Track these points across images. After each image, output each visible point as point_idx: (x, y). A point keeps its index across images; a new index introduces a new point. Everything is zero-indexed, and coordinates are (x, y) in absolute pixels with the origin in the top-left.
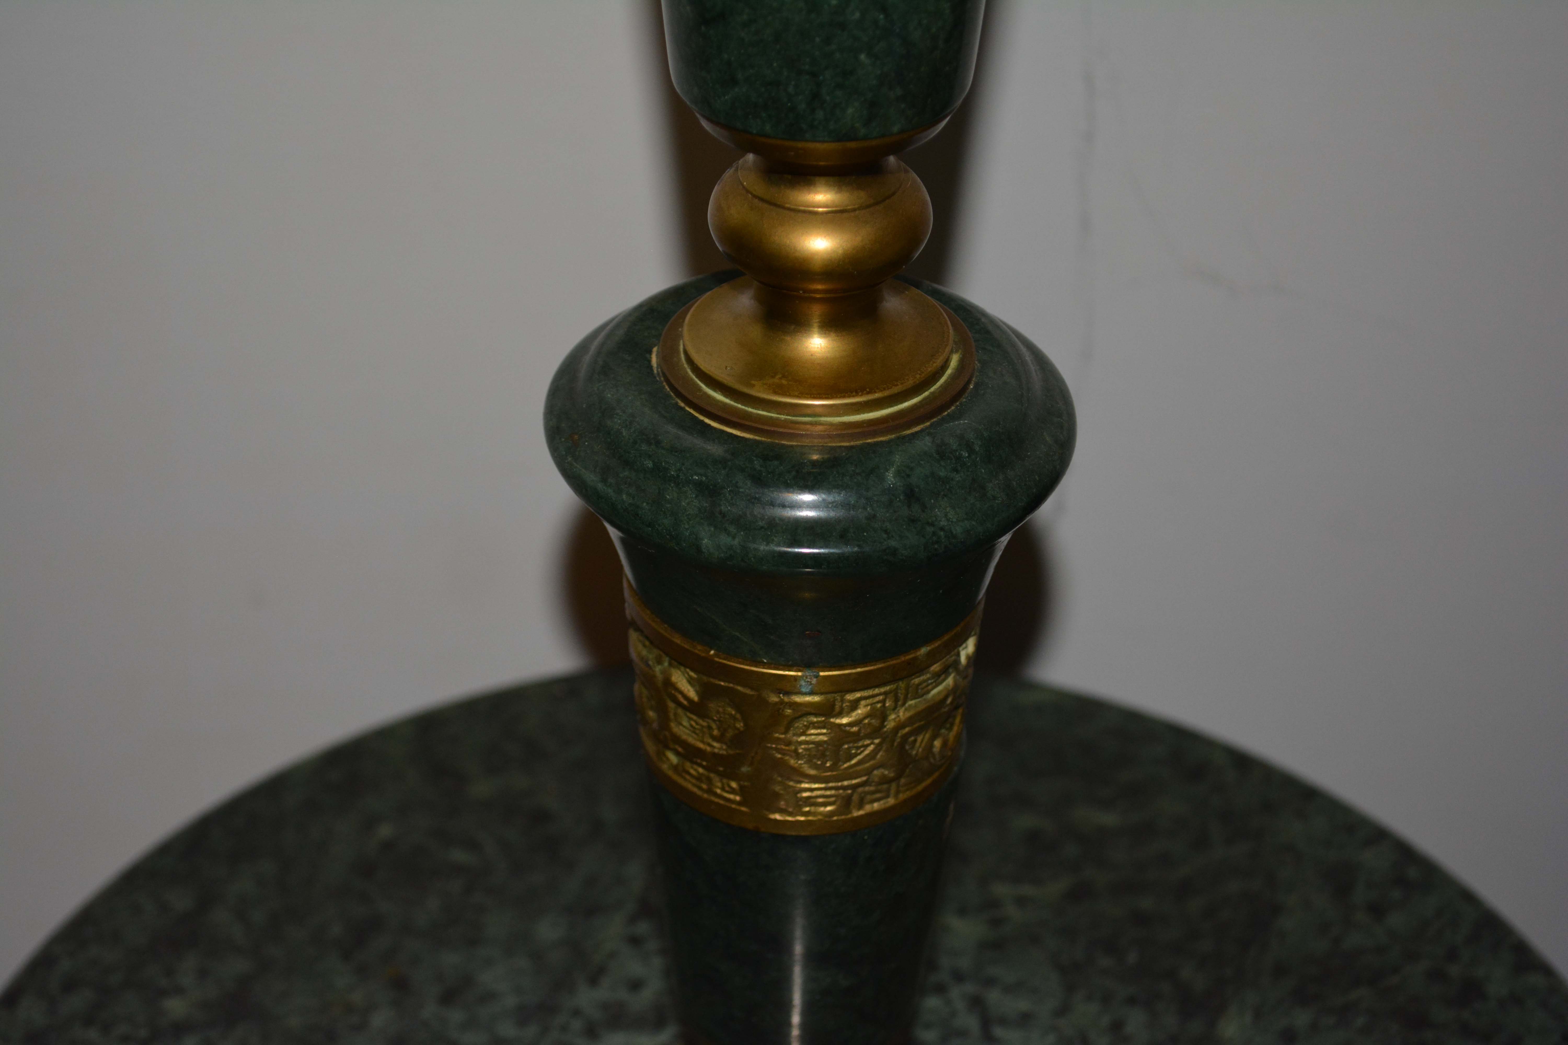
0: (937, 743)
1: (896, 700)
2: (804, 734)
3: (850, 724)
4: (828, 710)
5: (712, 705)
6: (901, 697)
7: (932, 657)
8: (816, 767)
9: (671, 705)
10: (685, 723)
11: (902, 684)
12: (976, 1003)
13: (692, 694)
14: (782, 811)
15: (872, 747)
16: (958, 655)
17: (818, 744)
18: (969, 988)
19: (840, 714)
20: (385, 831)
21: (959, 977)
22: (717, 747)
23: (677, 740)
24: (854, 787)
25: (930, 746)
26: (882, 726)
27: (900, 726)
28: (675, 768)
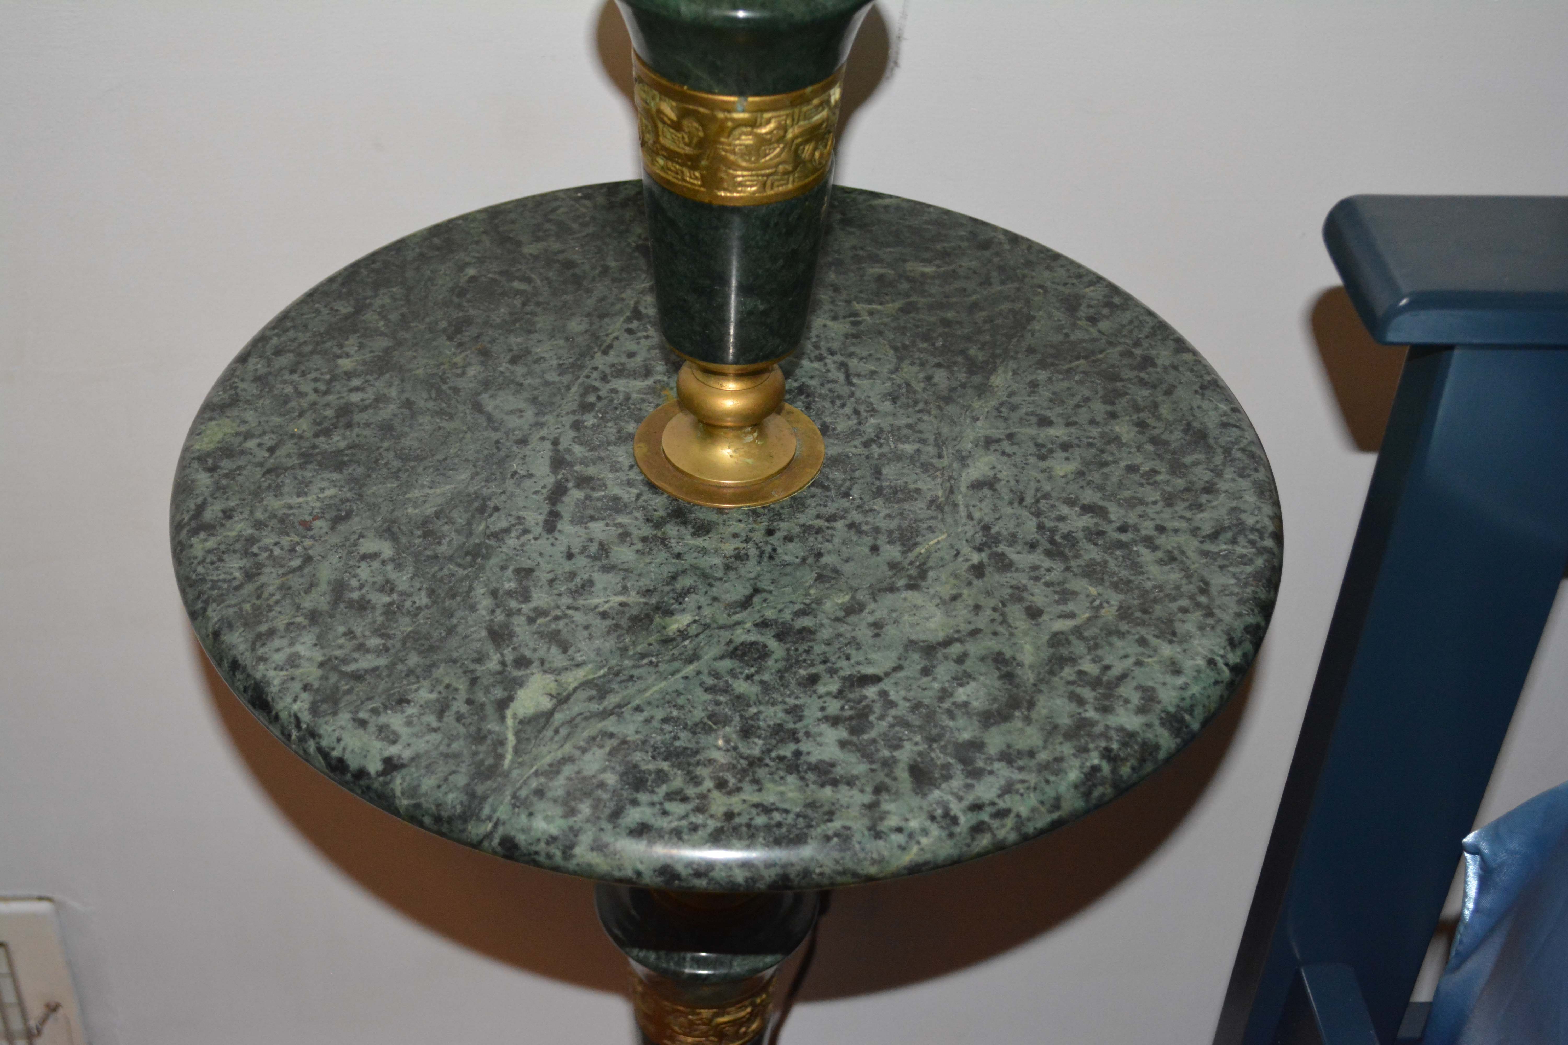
0: (817, 154)
1: (793, 120)
2: (739, 139)
3: (767, 134)
4: (753, 124)
5: (686, 123)
6: (796, 117)
7: (815, 94)
8: (746, 161)
9: (660, 125)
10: (669, 136)
11: (797, 110)
12: (843, 365)
13: (673, 116)
14: (725, 190)
15: (778, 150)
16: (829, 96)
17: (747, 146)
18: (838, 358)
19: (760, 126)
20: (471, 272)
21: (832, 353)
22: (688, 150)
23: (664, 148)
24: (768, 175)
25: (813, 154)
26: (784, 136)
27: (795, 138)
28: (662, 168)
